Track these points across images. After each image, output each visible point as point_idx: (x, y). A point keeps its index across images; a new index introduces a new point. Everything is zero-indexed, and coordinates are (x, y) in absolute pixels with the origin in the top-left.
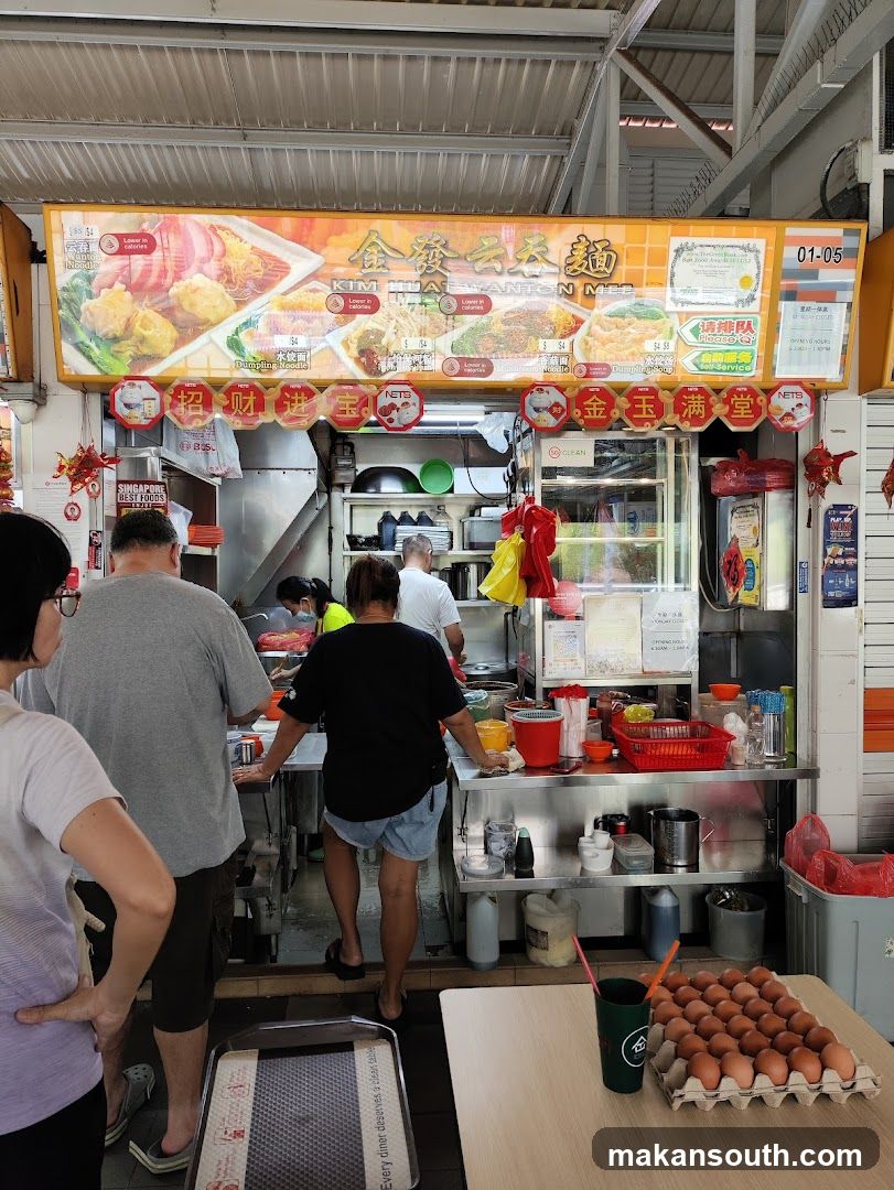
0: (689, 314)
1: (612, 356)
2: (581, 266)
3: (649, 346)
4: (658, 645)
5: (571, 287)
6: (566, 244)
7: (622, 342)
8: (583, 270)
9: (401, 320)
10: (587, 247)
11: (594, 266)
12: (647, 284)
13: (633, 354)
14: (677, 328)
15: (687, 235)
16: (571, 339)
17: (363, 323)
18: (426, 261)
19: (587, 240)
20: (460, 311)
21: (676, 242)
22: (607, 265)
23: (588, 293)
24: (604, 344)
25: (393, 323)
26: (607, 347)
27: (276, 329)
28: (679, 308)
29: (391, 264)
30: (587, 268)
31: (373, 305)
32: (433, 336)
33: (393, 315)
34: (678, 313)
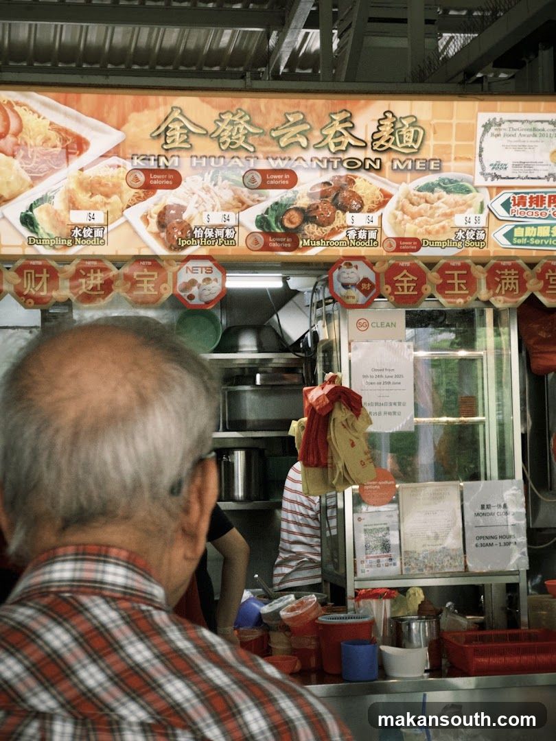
0: (499, 188)
1: (422, 230)
2: (388, 141)
3: (459, 221)
4: (482, 541)
5: (378, 162)
6: (373, 120)
7: (432, 216)
8: (390, 145)
9: (203, 194)
10: (394, 123)
11: (401, 142)
12: (455, 159)
13: (443, 227)
14: (487, 202)
15: (495, 111)
16: (379, 213)
17: (164, 197)
18: (230, 137)
19: (393, 116)
20: (265, 185)
21: (484, 118)
22: (415, 141)
23: (395, 167)
24: (413, 218)
25: (195, 197)
26: (417, 221)
27: (73, 205)
28: (489, 183)
29: (193, 139)
30: (395, 143)
31: (174, 179)
32: (237, 210)
33: (195, 190)
34: (488, 187)
